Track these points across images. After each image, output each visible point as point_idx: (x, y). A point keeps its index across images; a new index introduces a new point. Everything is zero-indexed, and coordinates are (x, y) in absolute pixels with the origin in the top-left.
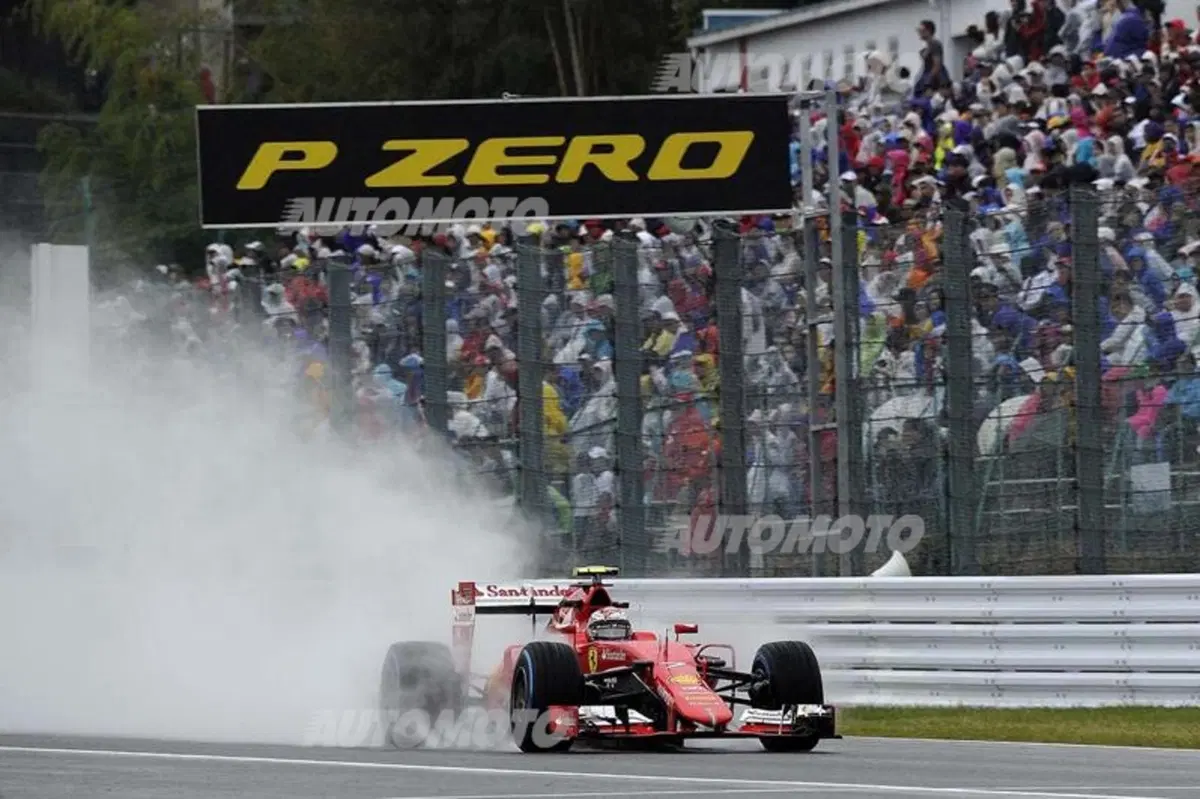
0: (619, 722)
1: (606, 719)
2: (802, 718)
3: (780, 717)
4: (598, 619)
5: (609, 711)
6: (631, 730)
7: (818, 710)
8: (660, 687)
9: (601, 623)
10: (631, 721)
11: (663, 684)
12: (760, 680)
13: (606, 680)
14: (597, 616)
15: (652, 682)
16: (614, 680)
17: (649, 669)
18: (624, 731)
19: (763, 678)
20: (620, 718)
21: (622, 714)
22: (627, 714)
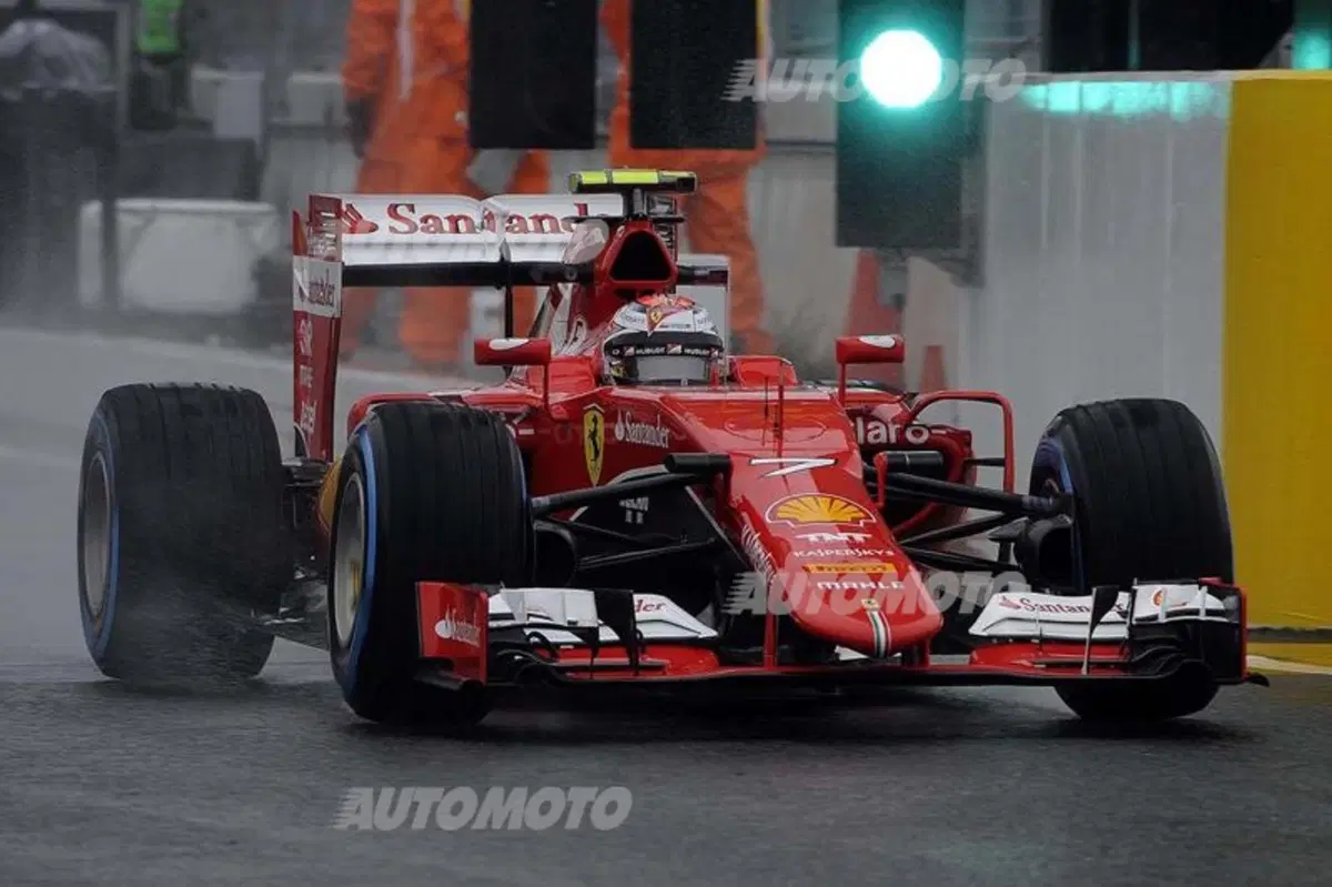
0: (607, 634)
1: (572, 627)
2: (1148, 624)
3: (1088, 617)
4: (632, 328)
5: (578, 606)
6: (649, 660)
7: (1196, 599)
8: (748, 528)
9: (639, 340)
10: (648, 632)
11: (759, 524)
12: (1047, 515)
13: (622, 503)
14: (629, 319)
15: (730, 515)
16: (643, 503)
17: (721, 476)
18: (625, 661)
19: (1061, 509)
20: (607, 623)
21: (616, 611)
22: (629, 610)
